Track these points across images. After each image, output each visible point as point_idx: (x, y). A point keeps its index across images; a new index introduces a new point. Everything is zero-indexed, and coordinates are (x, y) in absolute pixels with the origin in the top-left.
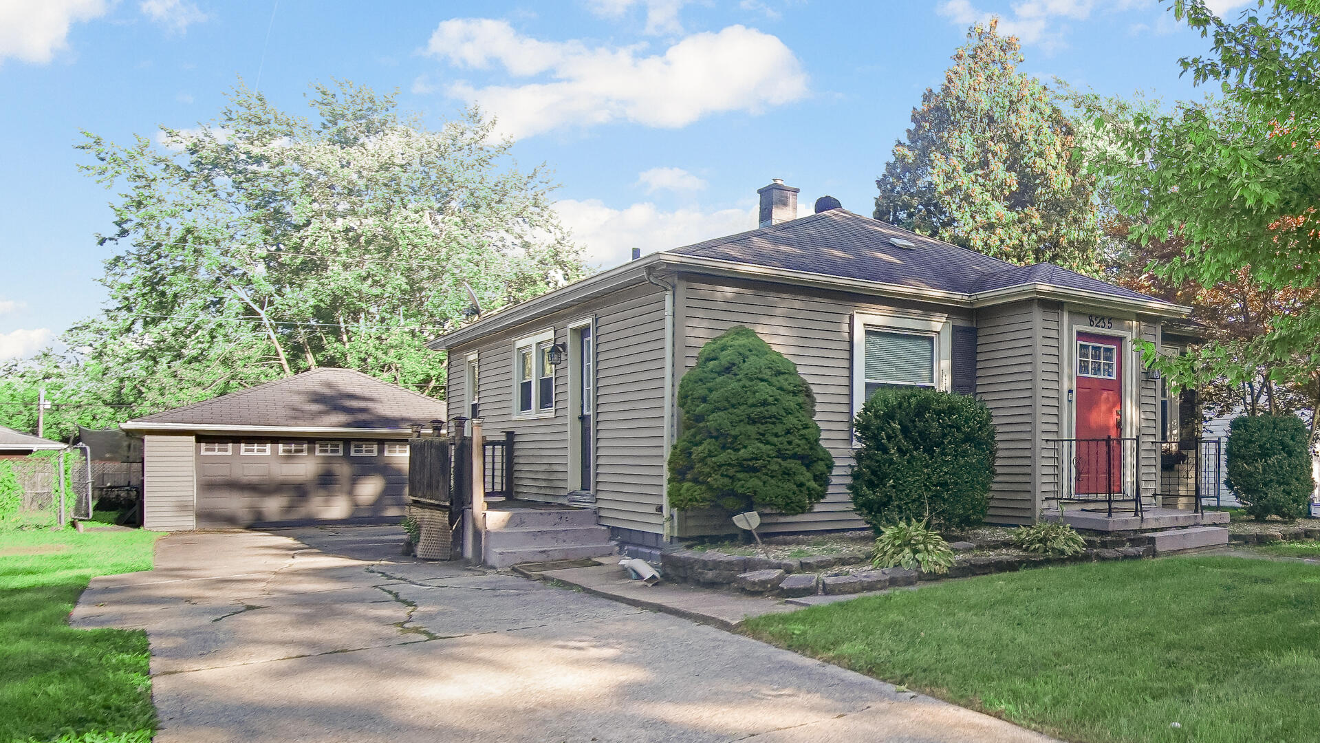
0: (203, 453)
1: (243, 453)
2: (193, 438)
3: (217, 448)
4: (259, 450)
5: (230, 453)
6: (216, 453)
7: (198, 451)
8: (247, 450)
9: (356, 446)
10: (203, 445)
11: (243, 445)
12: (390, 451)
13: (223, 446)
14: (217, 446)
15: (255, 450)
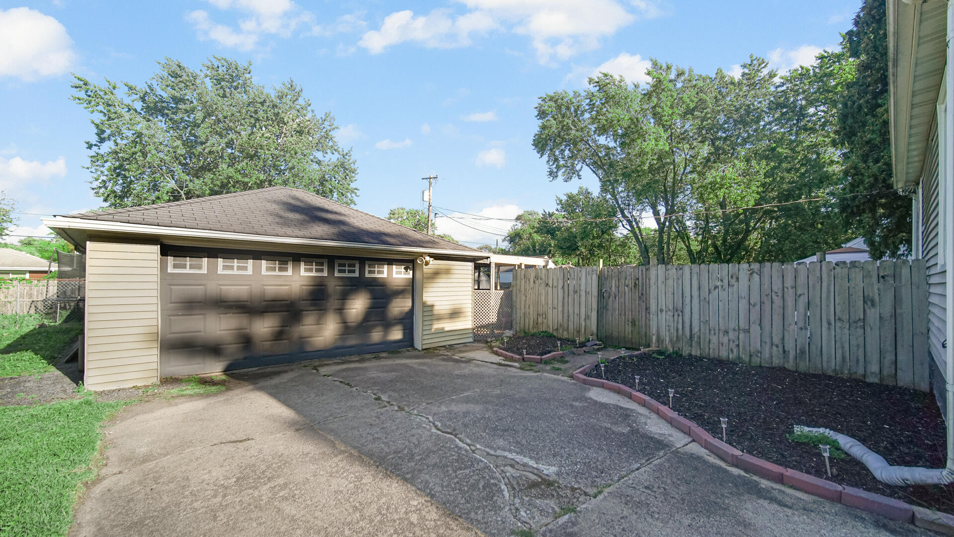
0: (170, 270)
1: (220, 271)
2: (156, 249)
3: (188, 263)
4: (239, 268)
5: (204, 271)
6: (187, 271)
7: (163, 267)
8: (225, 268)
9: (340, 265)
10: (170, 259)
11: (220, 260)
12: (370, 272)
13: (195, 261)
14: (188, 261)
15: (235, 268)
